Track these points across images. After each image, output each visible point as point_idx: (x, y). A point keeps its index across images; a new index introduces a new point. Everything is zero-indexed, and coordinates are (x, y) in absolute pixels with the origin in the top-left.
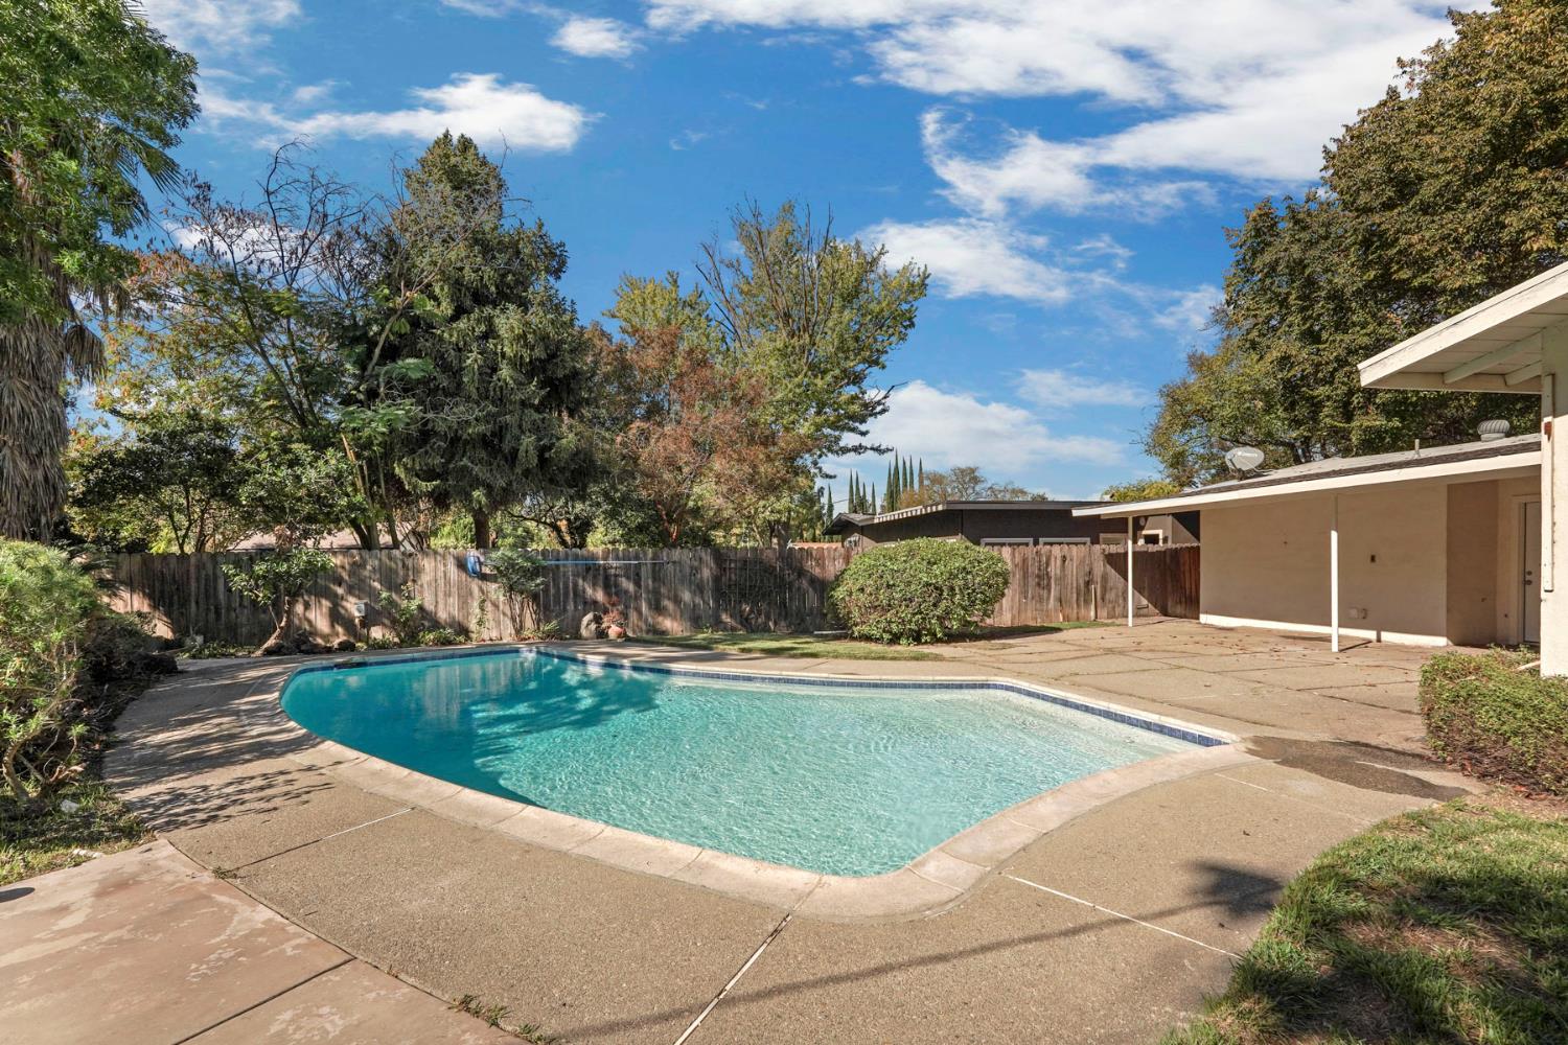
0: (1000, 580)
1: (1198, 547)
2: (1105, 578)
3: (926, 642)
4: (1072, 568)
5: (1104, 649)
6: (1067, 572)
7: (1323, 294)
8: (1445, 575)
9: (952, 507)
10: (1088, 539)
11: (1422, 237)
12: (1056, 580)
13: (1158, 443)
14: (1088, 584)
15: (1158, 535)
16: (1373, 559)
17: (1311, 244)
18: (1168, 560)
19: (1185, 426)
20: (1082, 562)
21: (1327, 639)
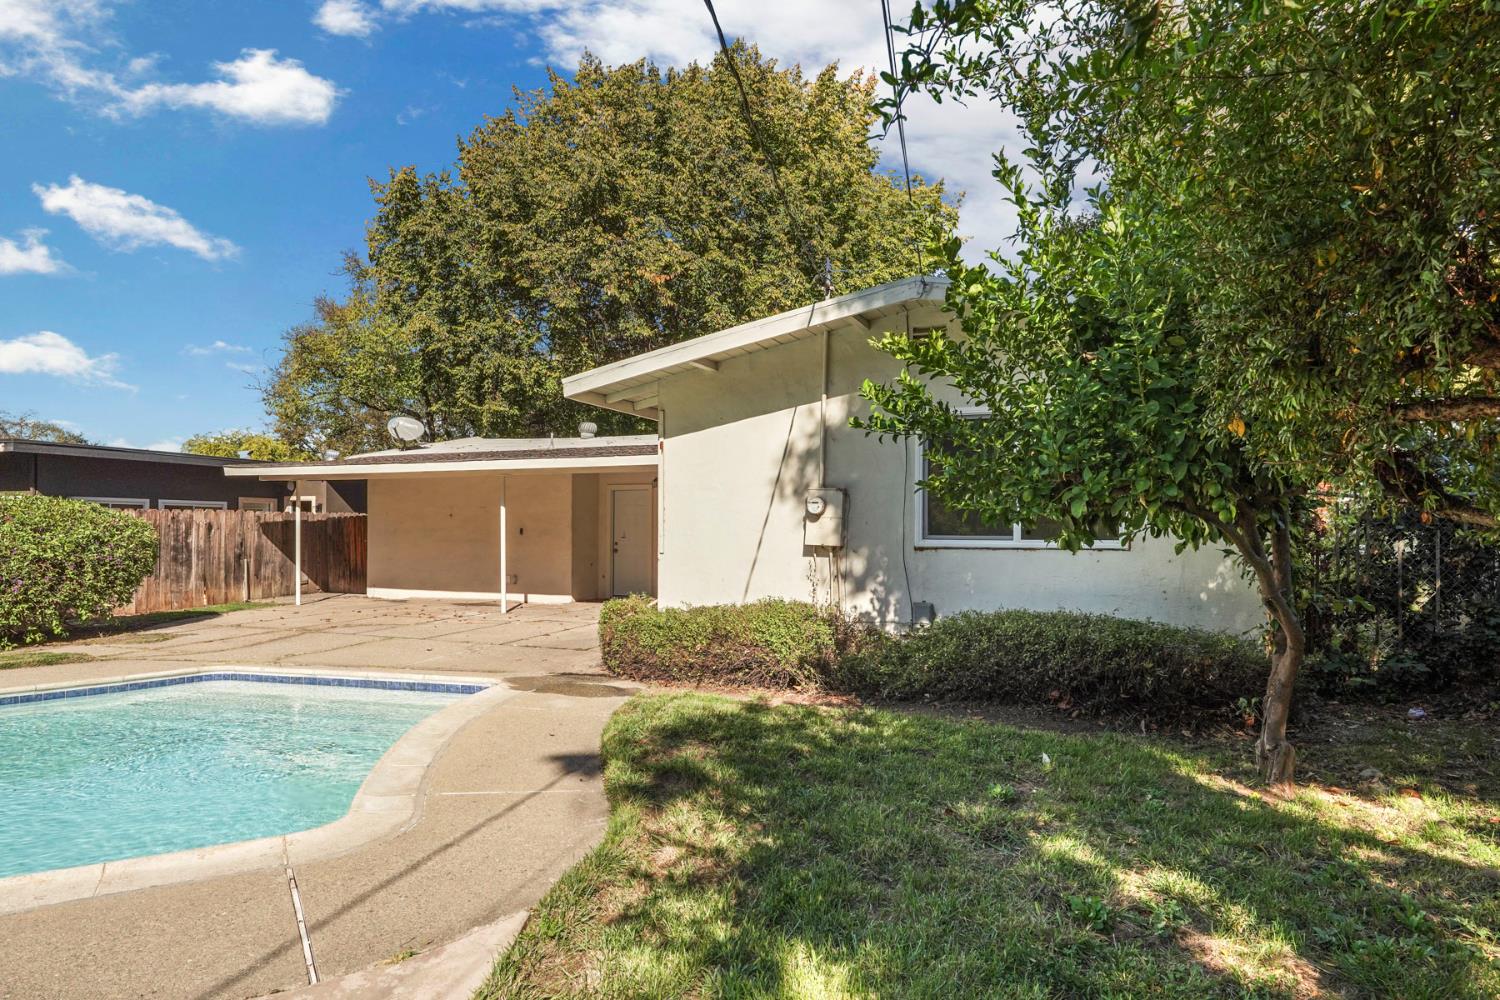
0: (149, 552)
1: (365, 517)
2: (259, 550)
3: (34, 642)
4: (220, 538)
5: (298, 629)
6: (215, 543)
7: (461, 278)
8: (570, 546)
9: (23, 449)
10: (225, 504)
11: (539, 255)
12: (198, 553)
13: (278, 393)
14: (239, 557)
15: (309, 503)
16: (521, 531)
17: (450, 228)
18: (330, 530)
19: (316, 378)
20: (232, 532)
21: (496, 604)
